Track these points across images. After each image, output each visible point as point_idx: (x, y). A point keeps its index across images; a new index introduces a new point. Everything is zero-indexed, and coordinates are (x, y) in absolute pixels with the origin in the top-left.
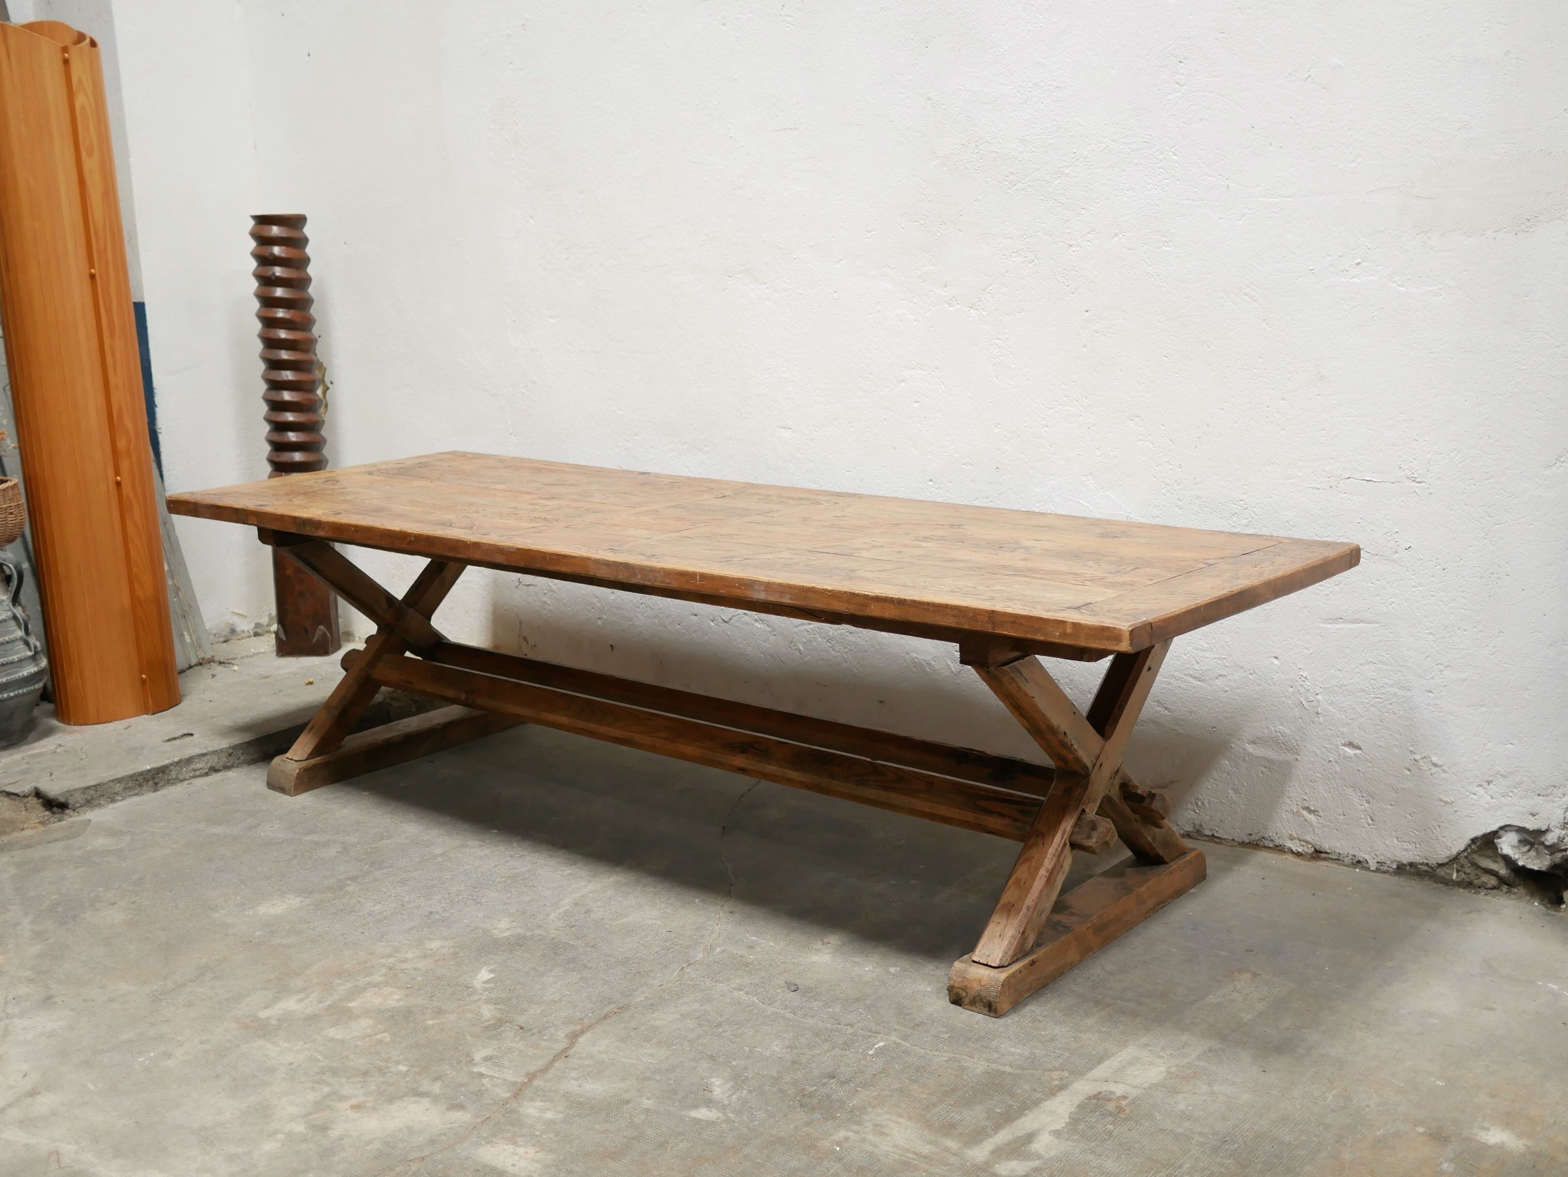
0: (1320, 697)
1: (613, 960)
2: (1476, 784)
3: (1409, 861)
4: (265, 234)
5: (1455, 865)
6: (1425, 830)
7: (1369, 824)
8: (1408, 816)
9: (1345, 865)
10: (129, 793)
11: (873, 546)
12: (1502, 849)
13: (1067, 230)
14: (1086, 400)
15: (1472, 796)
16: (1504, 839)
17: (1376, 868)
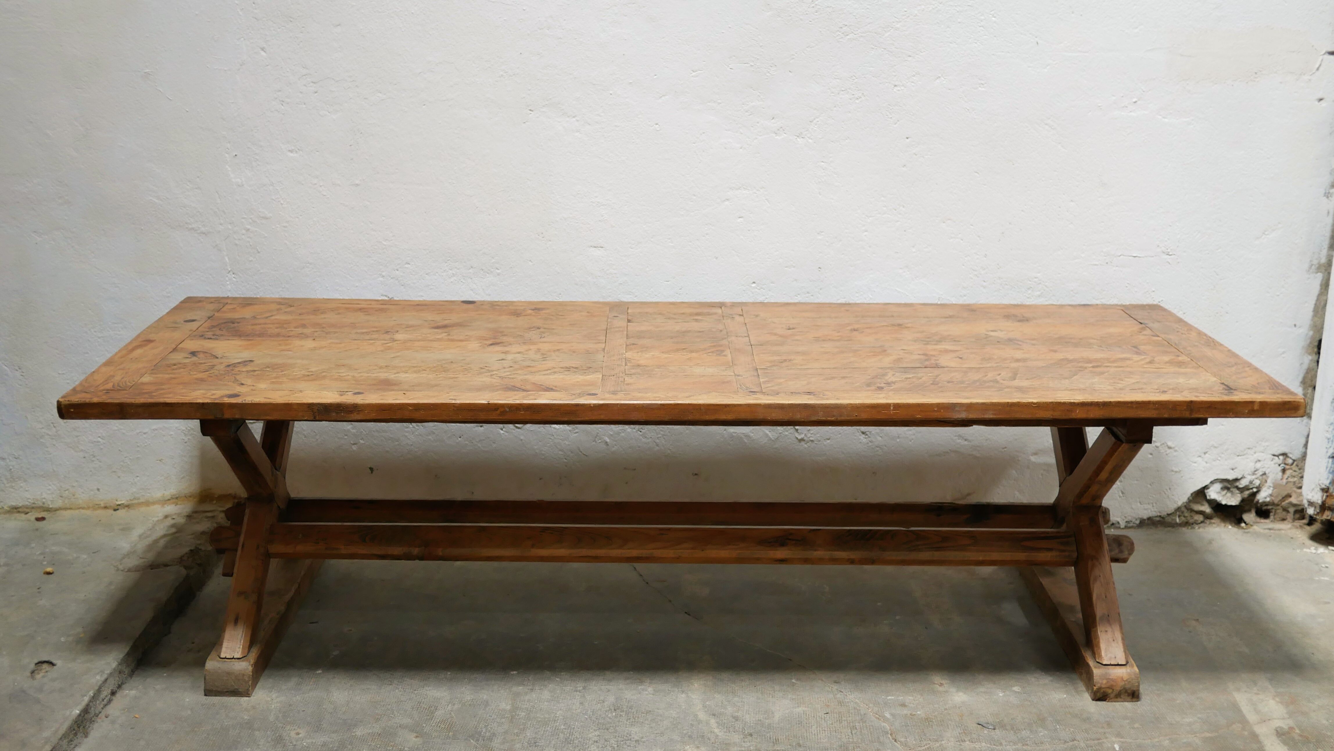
2: (1197, 456)
7: (1120, 497)
10: (71, 747)
12: (1210, 496)
13: (894, 73)
14: (904, 209)
15: (1194, 464)
16: (1212, 489)
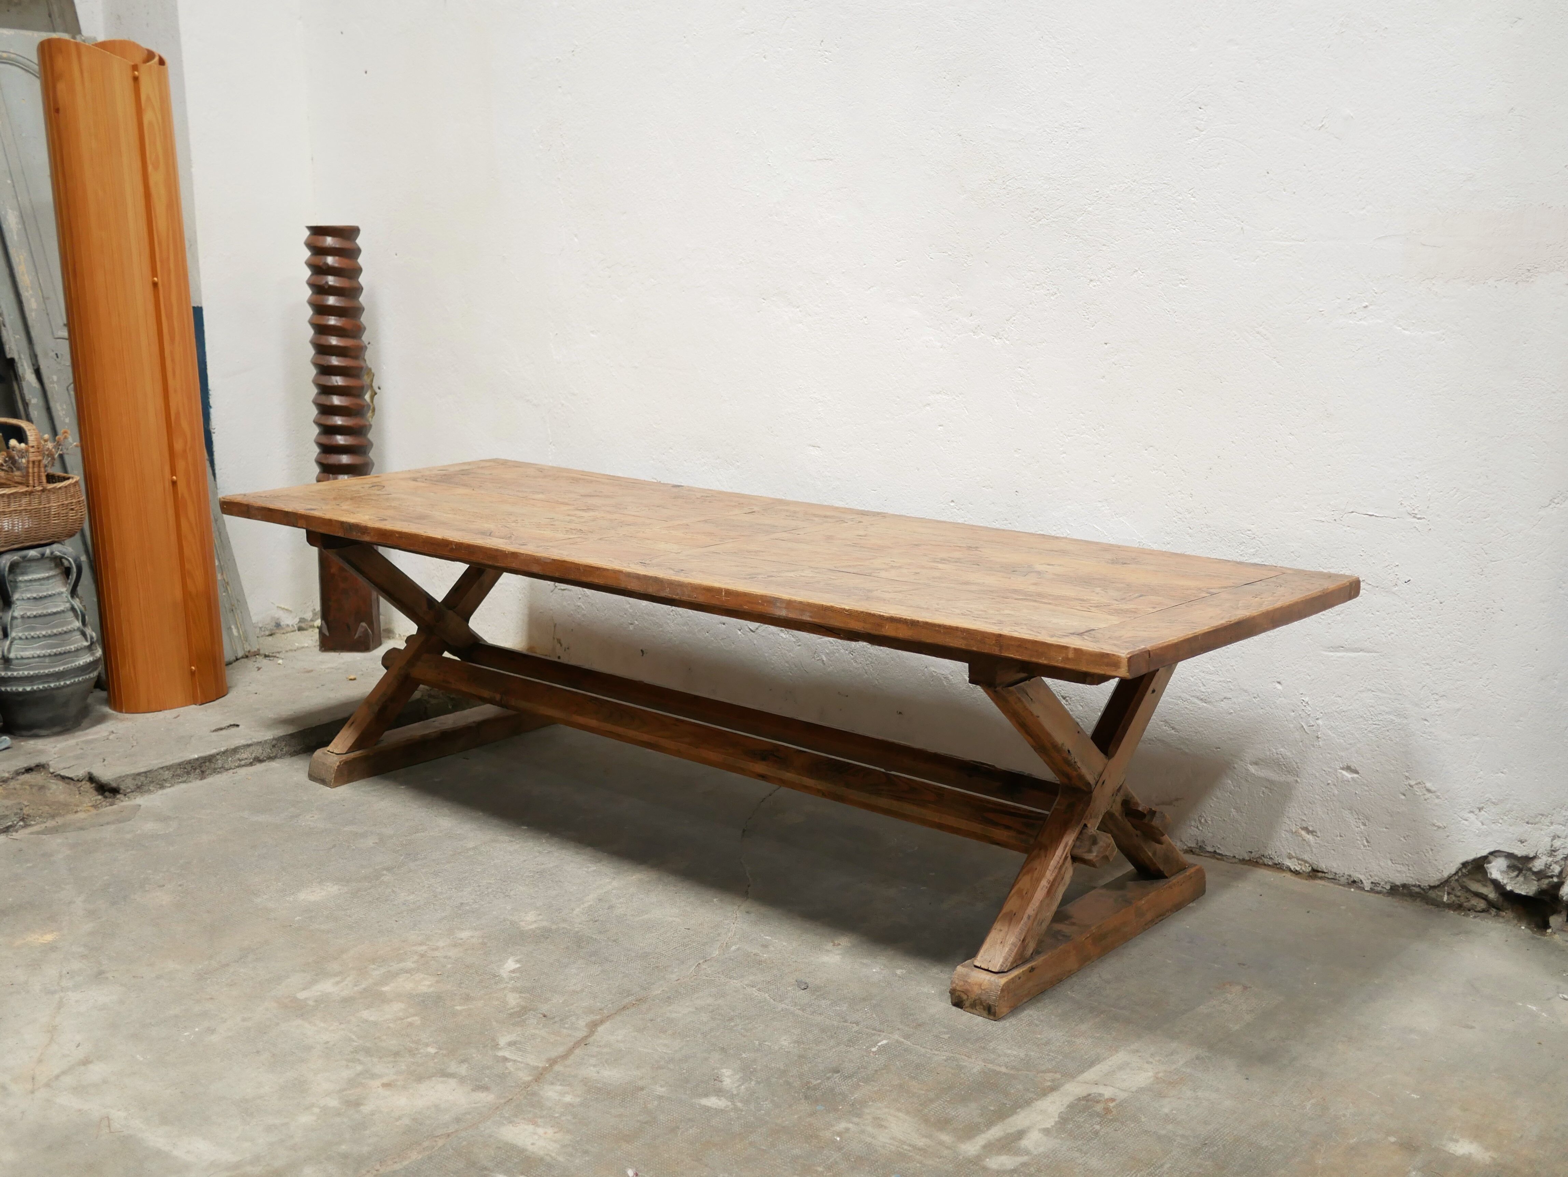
0: (1319, 722)
1: (633, 954)
2: (1468, 810)
3: (1402, 883)
4: (320, 244)
5: (1446, 888)
6: (1418, 853)
7: (1364, 846)
8: (1402, 839)
9: (1340, 885)
10: (177, 780)
11: (892, 567)
12: (1491, 874)
13: (1088, 265)
14: (1103, 429)
15: (1464, 821)
16: (1493, 864)
17: (1371, 888)
